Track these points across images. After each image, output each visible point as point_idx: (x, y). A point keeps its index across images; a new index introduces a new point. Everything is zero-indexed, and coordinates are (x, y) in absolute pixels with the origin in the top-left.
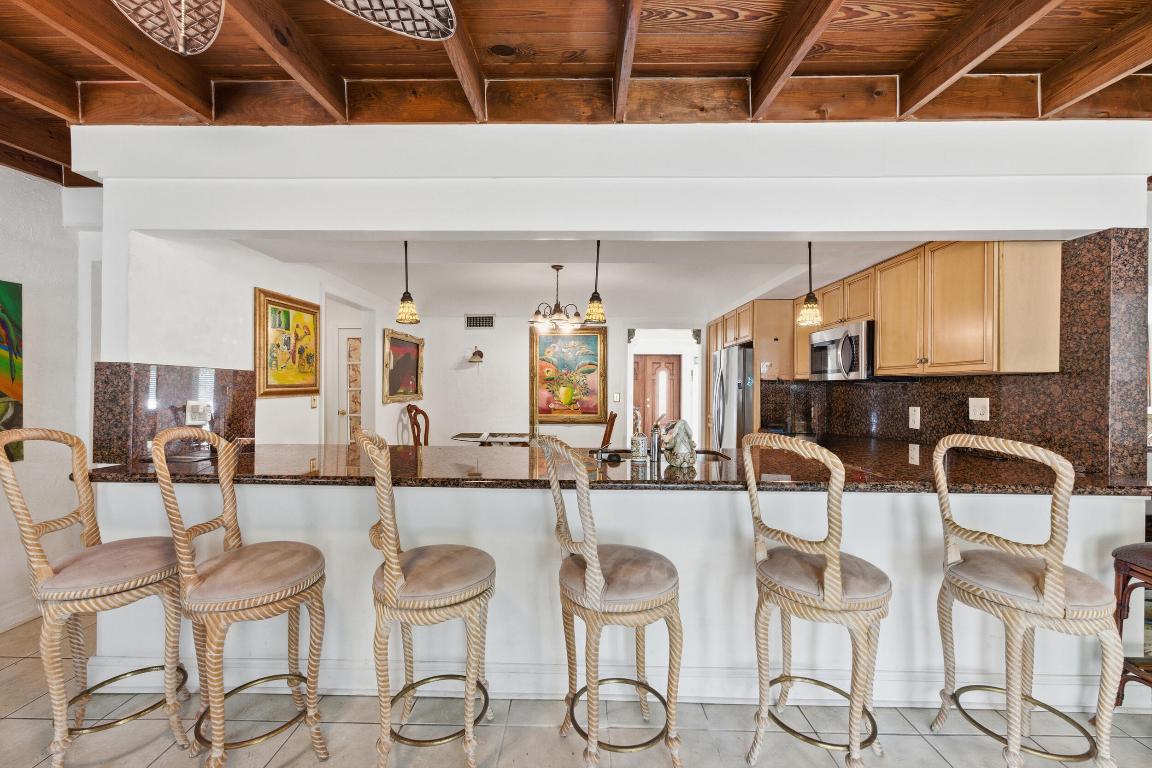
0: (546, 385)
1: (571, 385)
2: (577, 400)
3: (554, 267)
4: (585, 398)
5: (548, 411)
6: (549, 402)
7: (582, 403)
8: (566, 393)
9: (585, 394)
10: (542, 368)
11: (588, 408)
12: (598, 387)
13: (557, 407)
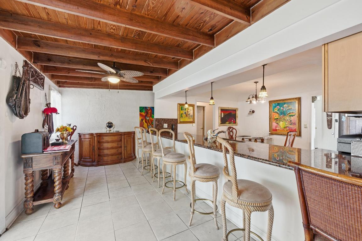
0: (275, 121)
1: (285, 121)
2: (287, 127)
3: (255, 82)
4: (291, 126)
5: (276, 130)
6: (276, 127)
7: (289, 128)
8: (283, 124)
9: (290, 124)
10: (274, 115)
11: (292, 129)
12: (297, 122)
13: (279, 129)
